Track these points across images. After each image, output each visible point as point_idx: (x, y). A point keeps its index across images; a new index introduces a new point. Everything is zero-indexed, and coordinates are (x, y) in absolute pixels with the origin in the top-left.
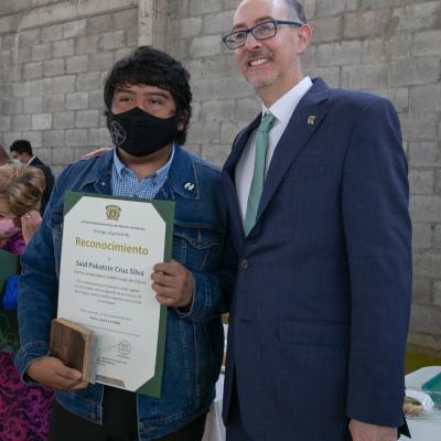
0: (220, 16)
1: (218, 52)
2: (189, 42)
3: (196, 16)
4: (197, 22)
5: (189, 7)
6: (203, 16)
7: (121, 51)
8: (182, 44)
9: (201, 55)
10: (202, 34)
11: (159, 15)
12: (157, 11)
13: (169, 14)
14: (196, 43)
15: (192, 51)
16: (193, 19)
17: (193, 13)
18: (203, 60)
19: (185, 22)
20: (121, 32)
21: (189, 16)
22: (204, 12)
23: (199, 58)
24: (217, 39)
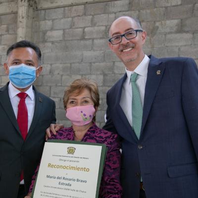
0: (62, 20)
1: (61, 39)
2: (45, 33)
3: (49, 20)
4: (49, 23)
5: (45, 15)
6: (53, 20)
7: (5, 36)
8: (41, 34)
9: (51, 40)
10: (52, 29)
11: (29, 18)
12: (28, 16)
13: (33, 18)
14: (49, 34)
15: (46, 38)
16: (47, 21)
17: (47, 18)
18: (53, 43)
19: (42, 23)
20: (5, 26)
21: (45, 19)
22: (54, 18)
23: (50, 42)
24: (61, 32)
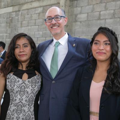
0: (87, 7)
1: (86, 19)
2: (76, 16)
4: (79, 9)
5: (77, 4)
6: (81, 7)
8: (74, 16)
9: (80, 20)
10: (81, 13)
11: (66, 6)
12: (66, 5)
13: (70, 6)
14: (79, 16)
15: (77, 19)
16: (78, 8)
17: (78, 6)
18: (81, 22)
19: (75, 9)
21: (77, 7)
22: (82, 6)
23: (79, 21)
24: (86, 15)
